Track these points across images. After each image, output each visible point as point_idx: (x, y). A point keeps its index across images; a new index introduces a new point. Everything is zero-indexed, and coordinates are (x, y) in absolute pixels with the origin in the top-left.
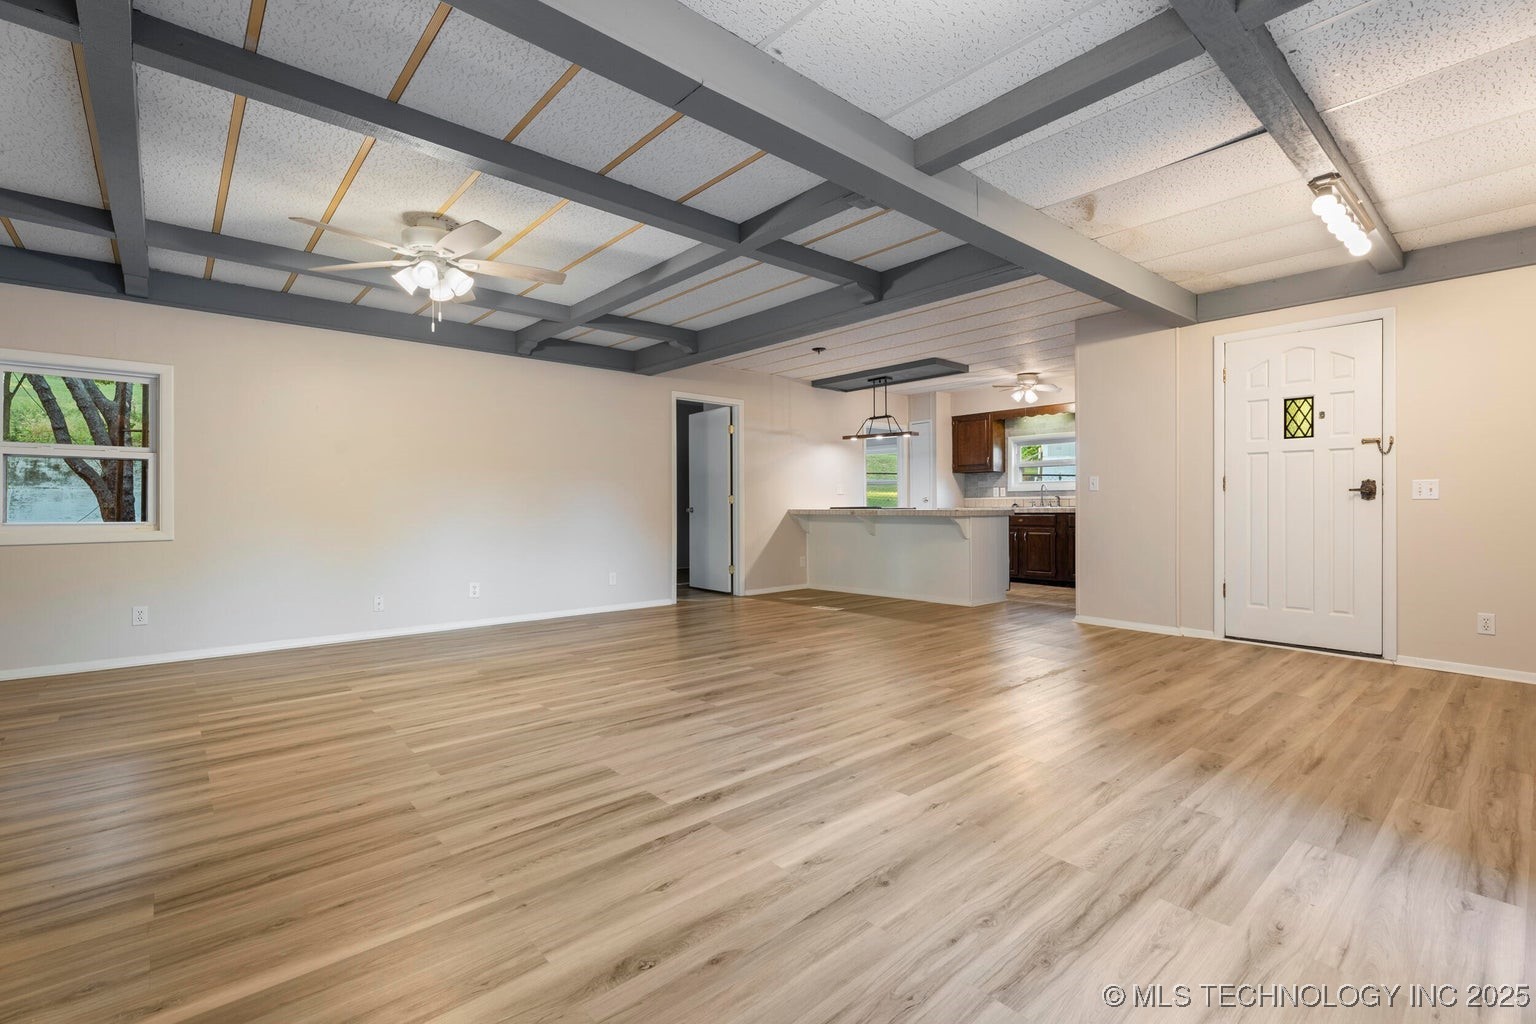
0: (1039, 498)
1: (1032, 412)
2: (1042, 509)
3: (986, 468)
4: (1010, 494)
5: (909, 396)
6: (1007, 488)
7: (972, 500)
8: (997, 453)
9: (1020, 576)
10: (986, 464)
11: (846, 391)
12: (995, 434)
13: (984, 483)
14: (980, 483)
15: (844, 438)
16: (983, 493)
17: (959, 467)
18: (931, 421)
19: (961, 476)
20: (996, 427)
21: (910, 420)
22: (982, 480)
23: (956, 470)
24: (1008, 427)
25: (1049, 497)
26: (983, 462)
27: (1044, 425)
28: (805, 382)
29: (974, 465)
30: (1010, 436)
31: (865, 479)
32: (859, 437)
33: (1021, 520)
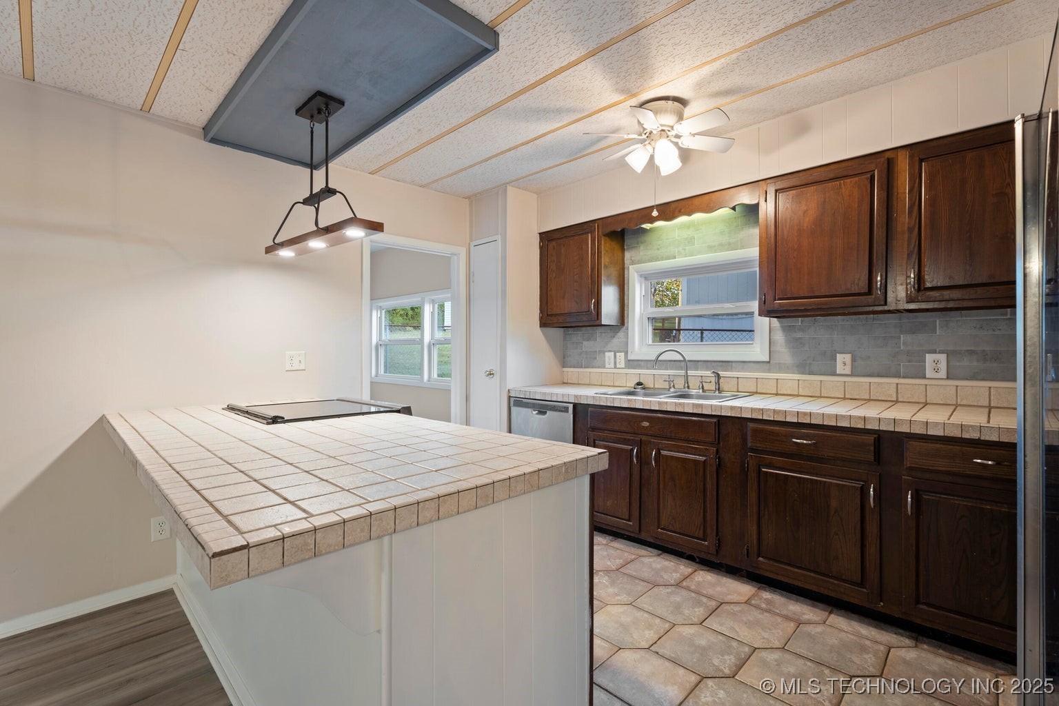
0: (682, 372)
1: (669, 211)
2: (687, 405)
3: (592, 320)
4: (631, 364)
5: (469, 198)
6: (626, 353)
7: (572, 374)
8: (609, 295)
9: (643, 536)
10: (589, 311)
12: (605, 260)
13: (591, 343)
14: (585, 343)
16: (591, 360)
17: (549, 318)
18: (499, 238)
19: (557, 333)
20: (606, 245)
21: (471, 240)
22: (588, 340)
23: (544, 323)
24: (631, 248)
25: (699, 373)
26: (584, 308)
27: (693, 237)
28: (185, 128)
29: (569, 314)
30: (633, 263)
33: (646, 424)
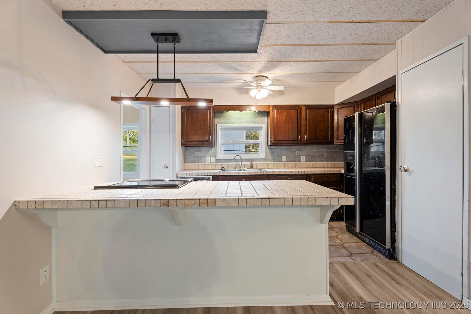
0: (240, 163)
3: (209, 144)
4: (217, 161)
6: (216, 157)
7: (189, 165)
10: (208, 141)
11: (106, 52)
13: (199, 153)
14: (196, 153)
15: (114, 99)
16: (199, 160)
22: (197, 152)
23: (182, 145)
24: (217, 118)
25: (246, 163)
26: (206, 139)
27: (241, 118)
29: (199, 141)
30: (218, 123)
31: (122, 149)
32: (136, 99)
